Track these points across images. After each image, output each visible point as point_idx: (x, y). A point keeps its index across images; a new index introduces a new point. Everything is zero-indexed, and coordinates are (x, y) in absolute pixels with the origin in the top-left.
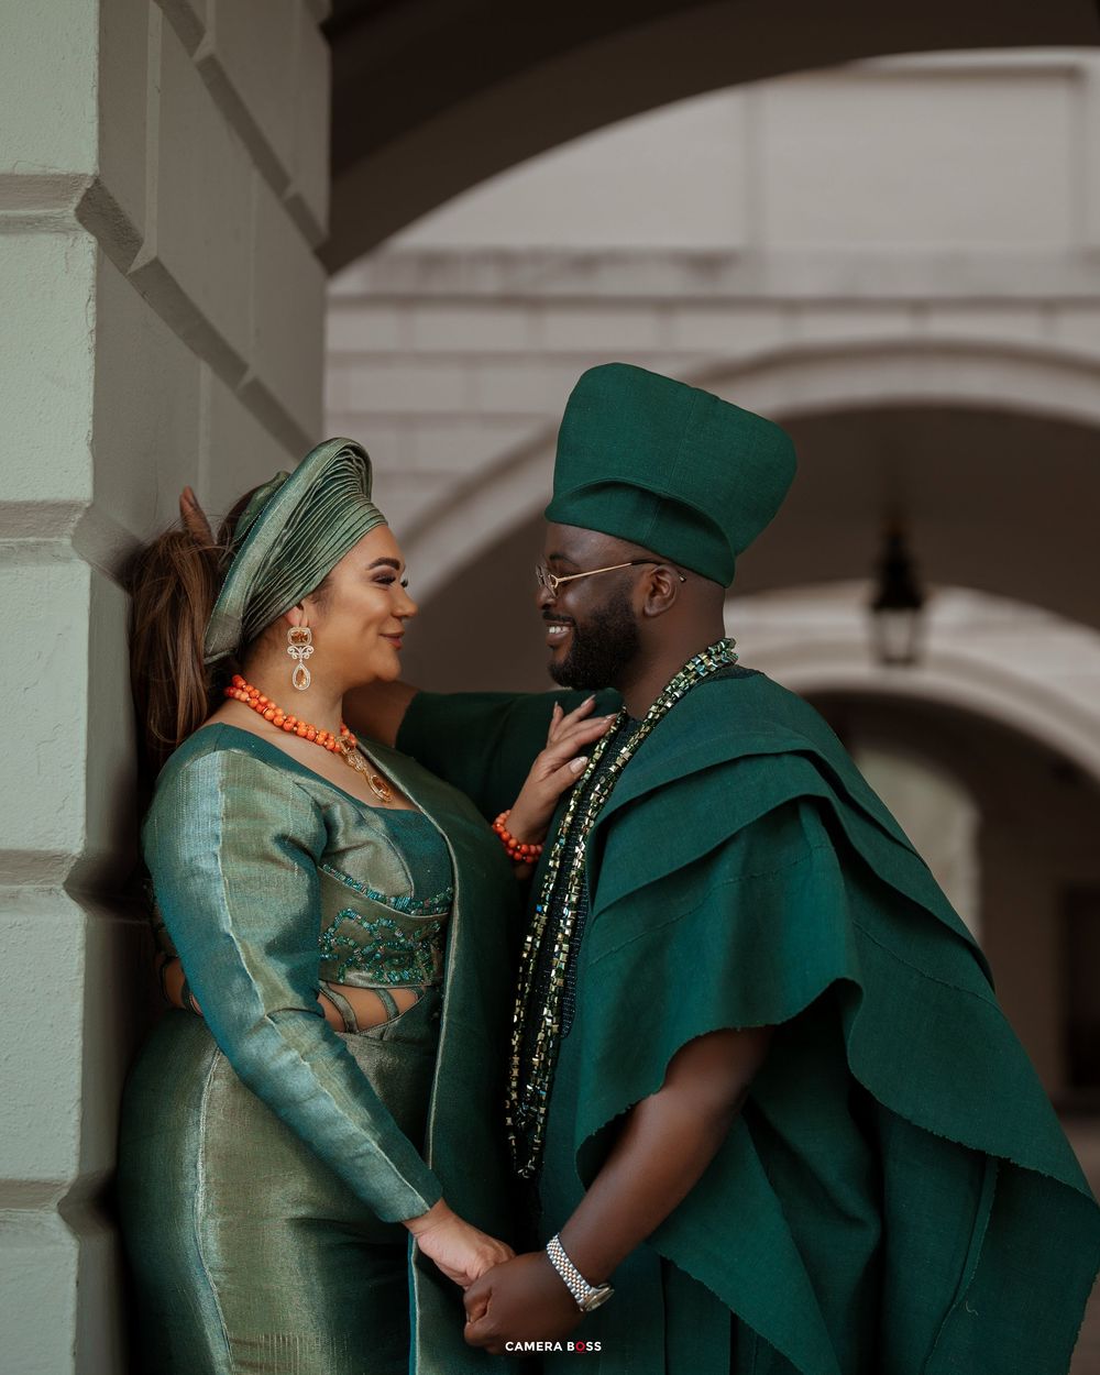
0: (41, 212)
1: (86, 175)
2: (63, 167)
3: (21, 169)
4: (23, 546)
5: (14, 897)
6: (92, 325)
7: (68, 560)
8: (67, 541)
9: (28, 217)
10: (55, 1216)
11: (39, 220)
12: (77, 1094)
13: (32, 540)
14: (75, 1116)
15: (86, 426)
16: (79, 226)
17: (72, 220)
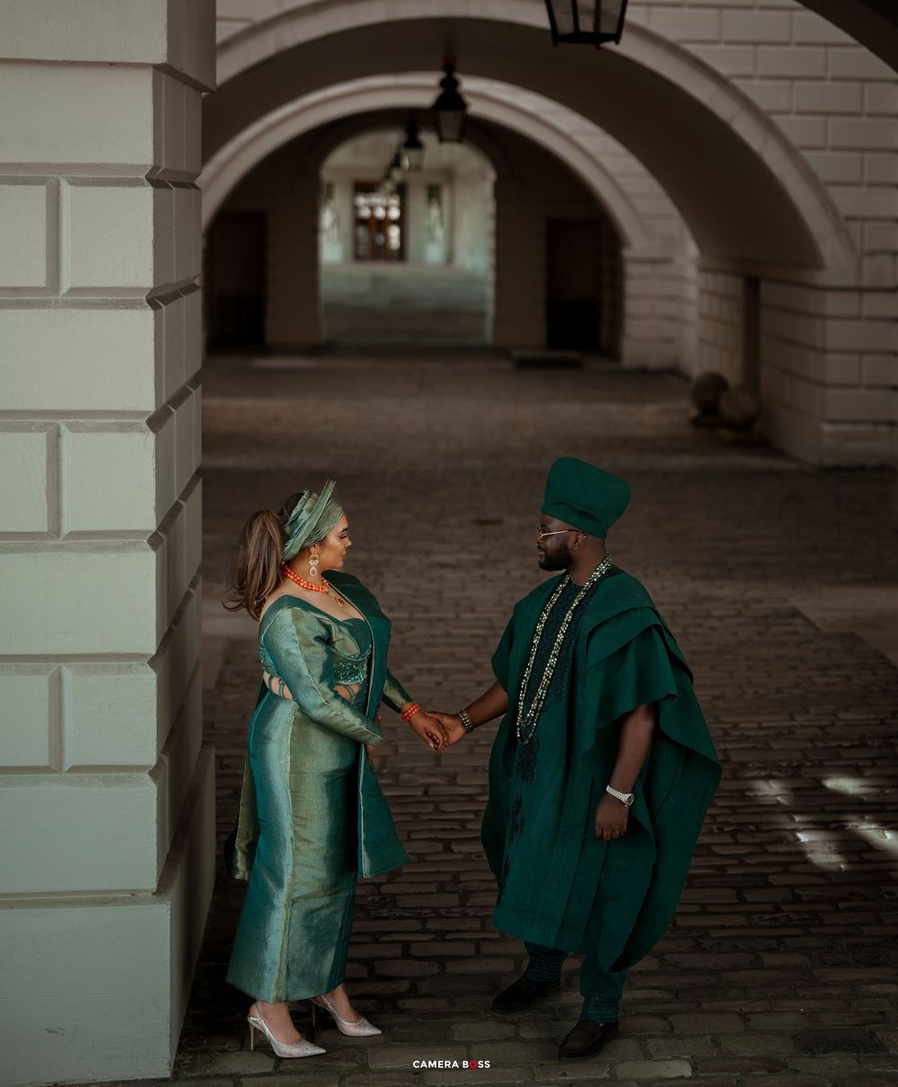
0: (133, 421)
1: (150, 412)
2: (143, 408)
3: (127, 409)
4: (130, 543)
5: (130, 666)
6: (154, 466)
7: (147, 550)
8: (146, 541)
9: (129, 423)
10: (147, 775)
11: (133, 424)
12: (155, 736)
13: (133, 540)
14: (155, 744)
15: (153, 503)
16: (148, 429)
17: (145, 426)
